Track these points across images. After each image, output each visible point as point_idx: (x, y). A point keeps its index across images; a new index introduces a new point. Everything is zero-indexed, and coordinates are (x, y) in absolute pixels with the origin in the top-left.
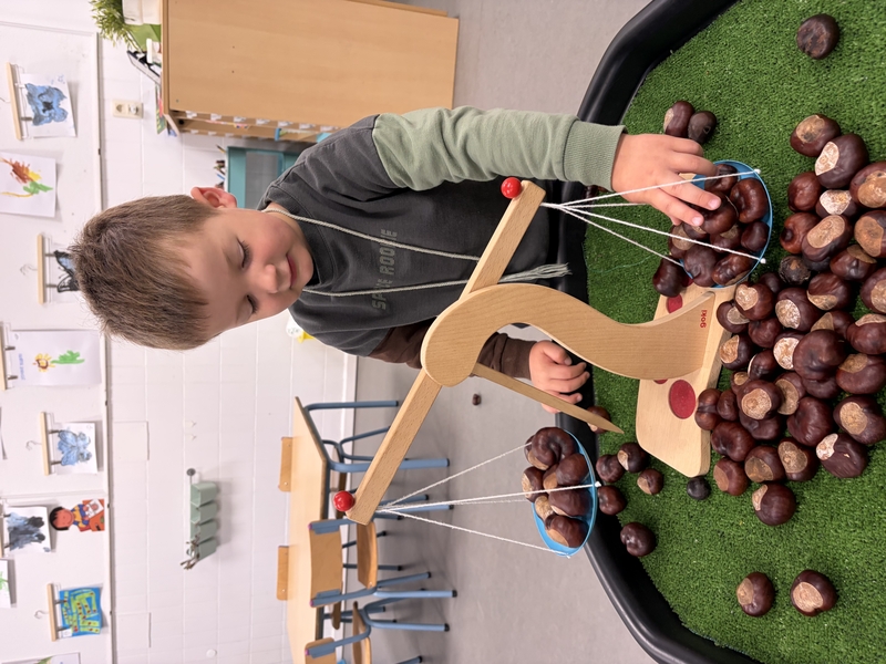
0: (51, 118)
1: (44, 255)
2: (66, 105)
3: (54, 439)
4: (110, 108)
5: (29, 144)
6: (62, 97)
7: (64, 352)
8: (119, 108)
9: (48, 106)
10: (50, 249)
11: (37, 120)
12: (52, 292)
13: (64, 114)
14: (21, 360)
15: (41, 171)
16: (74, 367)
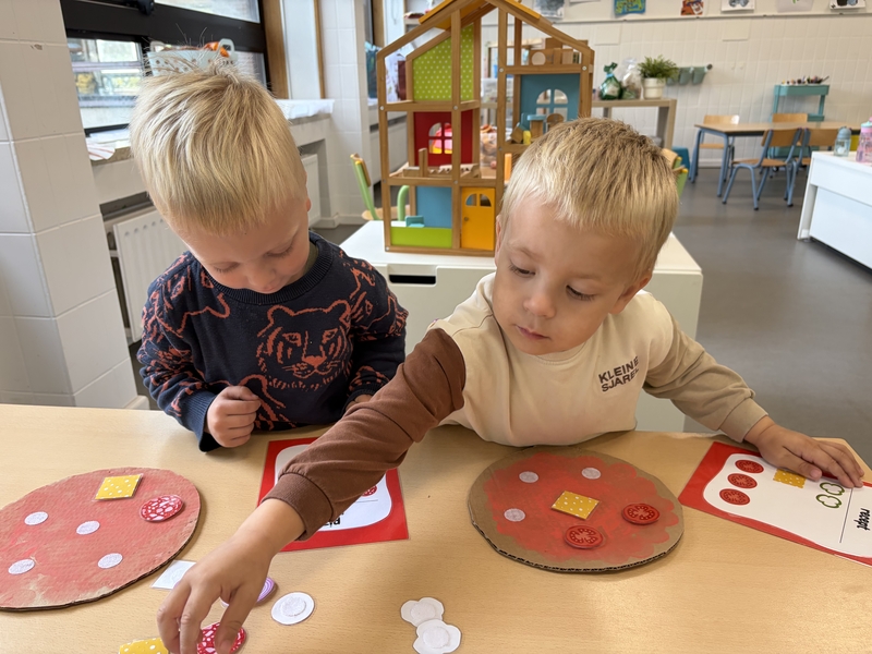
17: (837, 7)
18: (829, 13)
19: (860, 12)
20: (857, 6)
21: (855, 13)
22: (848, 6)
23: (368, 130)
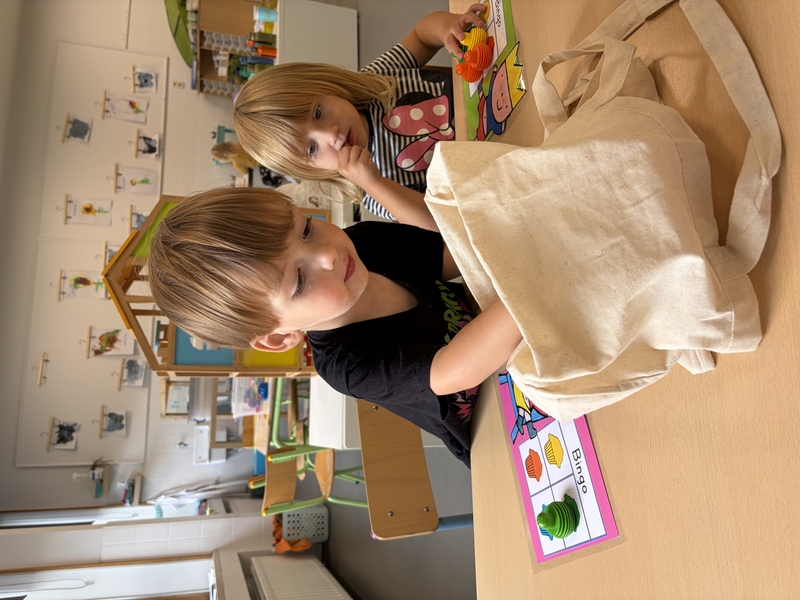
0: (147, 86)
1: (139, 138)
2: (153, 81)
3: (135, 218)
4: (171, 84)
5: (137, 94)
6: (151, 77)
7: (142, 178)
8: (175, 84)
9: (146, 81)
10: (141, 135)
11: (141, 86)
12: (140, 153)
13: (152, 84)
14: (124, 180)
15: (141, 105)
16: (146, 186)
17: (157, 153)
18: (161, 159)
19: (162, 138)
20: (157, 140)
21: (162, 142)
22: (157, 146)
23: (229, 515)
